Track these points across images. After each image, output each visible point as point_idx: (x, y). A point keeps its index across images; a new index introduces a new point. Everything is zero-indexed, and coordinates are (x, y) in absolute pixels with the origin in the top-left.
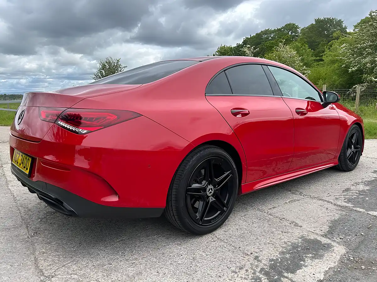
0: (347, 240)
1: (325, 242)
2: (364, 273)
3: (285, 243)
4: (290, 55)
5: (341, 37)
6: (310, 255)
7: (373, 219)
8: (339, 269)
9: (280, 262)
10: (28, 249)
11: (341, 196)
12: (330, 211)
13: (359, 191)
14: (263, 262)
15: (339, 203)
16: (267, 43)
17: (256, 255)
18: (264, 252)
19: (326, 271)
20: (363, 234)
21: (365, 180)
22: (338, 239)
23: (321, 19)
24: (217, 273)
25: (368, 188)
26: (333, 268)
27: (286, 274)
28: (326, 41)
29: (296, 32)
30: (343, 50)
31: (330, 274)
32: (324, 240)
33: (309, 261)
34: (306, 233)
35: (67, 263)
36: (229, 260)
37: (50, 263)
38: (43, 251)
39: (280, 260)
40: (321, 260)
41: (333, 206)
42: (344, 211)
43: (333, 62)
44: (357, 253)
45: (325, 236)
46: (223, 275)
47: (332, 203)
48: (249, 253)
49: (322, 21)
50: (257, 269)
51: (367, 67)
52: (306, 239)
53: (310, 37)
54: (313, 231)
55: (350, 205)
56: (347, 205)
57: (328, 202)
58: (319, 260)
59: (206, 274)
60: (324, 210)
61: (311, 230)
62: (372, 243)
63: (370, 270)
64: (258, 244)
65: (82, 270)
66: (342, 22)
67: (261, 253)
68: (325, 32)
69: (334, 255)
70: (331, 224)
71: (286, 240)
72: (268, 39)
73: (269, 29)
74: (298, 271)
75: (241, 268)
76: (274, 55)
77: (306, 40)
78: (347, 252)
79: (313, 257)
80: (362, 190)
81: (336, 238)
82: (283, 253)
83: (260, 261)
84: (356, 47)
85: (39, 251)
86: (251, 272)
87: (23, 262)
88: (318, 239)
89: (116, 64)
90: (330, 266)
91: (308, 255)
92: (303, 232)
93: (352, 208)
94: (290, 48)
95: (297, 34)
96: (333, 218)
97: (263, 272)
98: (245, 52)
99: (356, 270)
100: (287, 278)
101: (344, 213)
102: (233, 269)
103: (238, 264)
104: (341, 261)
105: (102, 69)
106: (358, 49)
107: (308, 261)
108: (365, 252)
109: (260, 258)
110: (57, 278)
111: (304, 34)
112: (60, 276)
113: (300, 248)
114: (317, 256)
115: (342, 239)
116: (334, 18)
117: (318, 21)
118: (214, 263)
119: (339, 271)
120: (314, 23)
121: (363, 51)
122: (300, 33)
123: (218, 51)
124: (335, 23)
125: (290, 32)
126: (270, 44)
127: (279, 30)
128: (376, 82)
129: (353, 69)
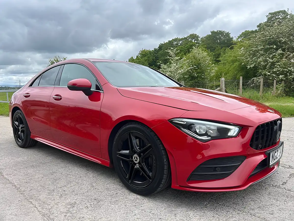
4: (202, 56)
28: (219, 47)
29: (197, 40)
30: (242, 52)
49: (216, 32)
51: (261, 65)
53: (208, 44)
66: (230, 34)
68: (218, 41)
72: (178, 45)
76: (190, 56)
84: (251, 50)
94: (202, 51)
95: (198, 42)
98: (169, 53)
106: (253, 51)
111: (203, 42)
116: (224, 31)
117: (213, 32)
120: (210, 34)
121: (256, 53)
122: (201, 41)
123: (140, 53)
124: (225, 34)
125: (193, 40)
126: (180, 48)
127: (185, 38)
128: (269, 75)
129: (251, 66)
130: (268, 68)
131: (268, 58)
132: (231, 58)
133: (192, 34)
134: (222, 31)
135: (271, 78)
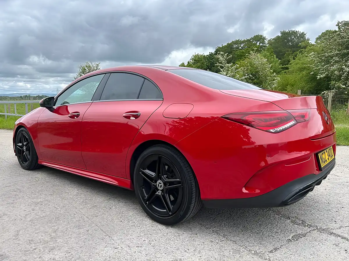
4: (261, 62)
5: (308, 47)
16: (238, 52)
23: (286, 31)
28: (290, 51)
29: (263, 42)
30: (311, 58)
43: (301, 70)
49: (287, 33)
51: (335, 75)
53: (277, 48)
66: (305, 34)
68: (290, 43)
72: (238, 48)
73: (239, 40)
76: (246, 62)
77: (272, 50)
84: (323, 56)
89: (95, 69)
94: (261, 56)
95: (264, 45)
106: (326, 57)
111: (271, 45)
116: (298, 31)
117: (283, 33)
120: (280, 35)
121: (330, 59)
122: (267, 44)
123: (192, 58)
124: (298, 35)
125: (258, 43)
126: (240, 53)
127: (248, 41)
128: (344, 88)
129: (322, 76)
130: (343, 79)
131: (344, 66)
132: (298, 66)
133: (257, 35)
134: (295, 31)
135: (346, 92)
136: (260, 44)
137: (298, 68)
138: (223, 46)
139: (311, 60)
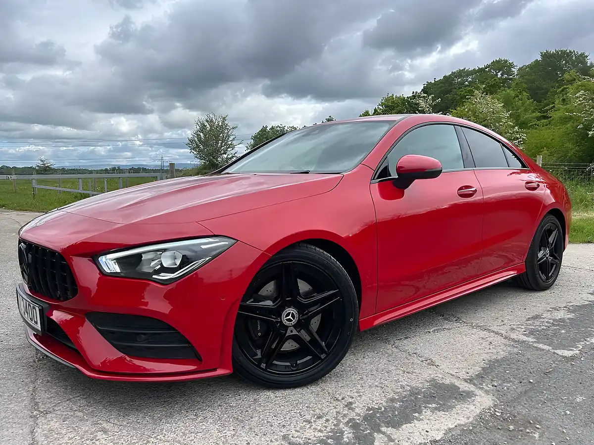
0: (503, 388)
1: (467, 389)
2: (509, 436)
3: (402, 387)
4: (492, 110)
5: (577, 81)
6: (434, 405)
7: (559, 361)
8: (471, 428)
9: (382, 413)
10: (29, 375)
11: (520, 326)
12: (494, 347)
13: (554, 320)
14: (357, 410)
15: (514, 336)
16: (462, 91)
17: (351, 401)
18: (363, 397)
19: (450, 429)
20: (531, 381)
21: (572, 304)
22: (489, 386)
23: (551, 52)
24: (281, 421)
25: (571, 316)
26: (462, 425)
27: (384, 429)
29: (509, 72)
30: (580, 101)
31: (454, 433)
32: (464, 387)
33: (429, 412)
34: (440, 376)
35: (75, 396)
36: (306, 405)
37: (52, 395)
38: (48, 380)
39: (383, 409)
40: (447, 413)
41: (503, 340)
42: (517, 347)
43: (565, 120)
44: (511, 407)
45: (470, 381)
46: (290, 425)
47: (502, 335)
48: (340, 398)
49: (553, 55)
50: (343, 419)
52: (437, 383)
53: (533, 82)
54: (454, 374)
55: (531, 339)
56: (525, 338)
57: (497, 333)
58: (443, 413)
59: (265, 421)
60: (485, 344)
61: (451, 372)
62: (541, 394)
63: (521, 432)
64: (359, 386)
65: (92, 406)
66: (587, 56)
67: (359, 398)
68: (559, 73)
69: (472, 408)
70: (487, 364)
71: (404, 383)
72: (463, 84)
73: (464, 69)
74: (405, 425)
75: (319, 417)
76: (466, 110)
77: (525, 86)
78: (495, 405)
79: (436, 409)
80: (560, 319)
81: (487, 385)
82: (392, 400)
83: (353, 409)
85: (42, 380)
86: (333, 422)
87: (16, 392)
88: (456, 384)
89: (220, 124)
90: (458, 422)
91: (430, 406)
92: (436, 374)
93: (531, 344)
94: (493, 98)
95: (511, 77)
96: (495, 357)
97: (351, 424)
98: (419, 104)
99: (499, 431)
100: (384, 433)
101: (516, 350)
102: (308, 417)
103: (318, 411)
104: (480, 417)
105: (199, 131)
107: (426, 413)
108: (523, 406)
109: (353, 406)
110: (55, 415)
111: (522, 76)
112: (59, 413)
113: (422, 395)
114: (444, 407)
115: (496, 386)
116: (572, 51)
117: (546, 56)
118: (282, 407)
119: (471, 430)
120: (539, 58)
122: (517, 75)
123: (382, 103)
124: (574, 58)
125: (499, 74)
127: (481, 70)
133: (498, 59)
134: (568, 51)
136: (502, 75)
137: (560, 118)
138: (436, 80)
139: (579, 105)
